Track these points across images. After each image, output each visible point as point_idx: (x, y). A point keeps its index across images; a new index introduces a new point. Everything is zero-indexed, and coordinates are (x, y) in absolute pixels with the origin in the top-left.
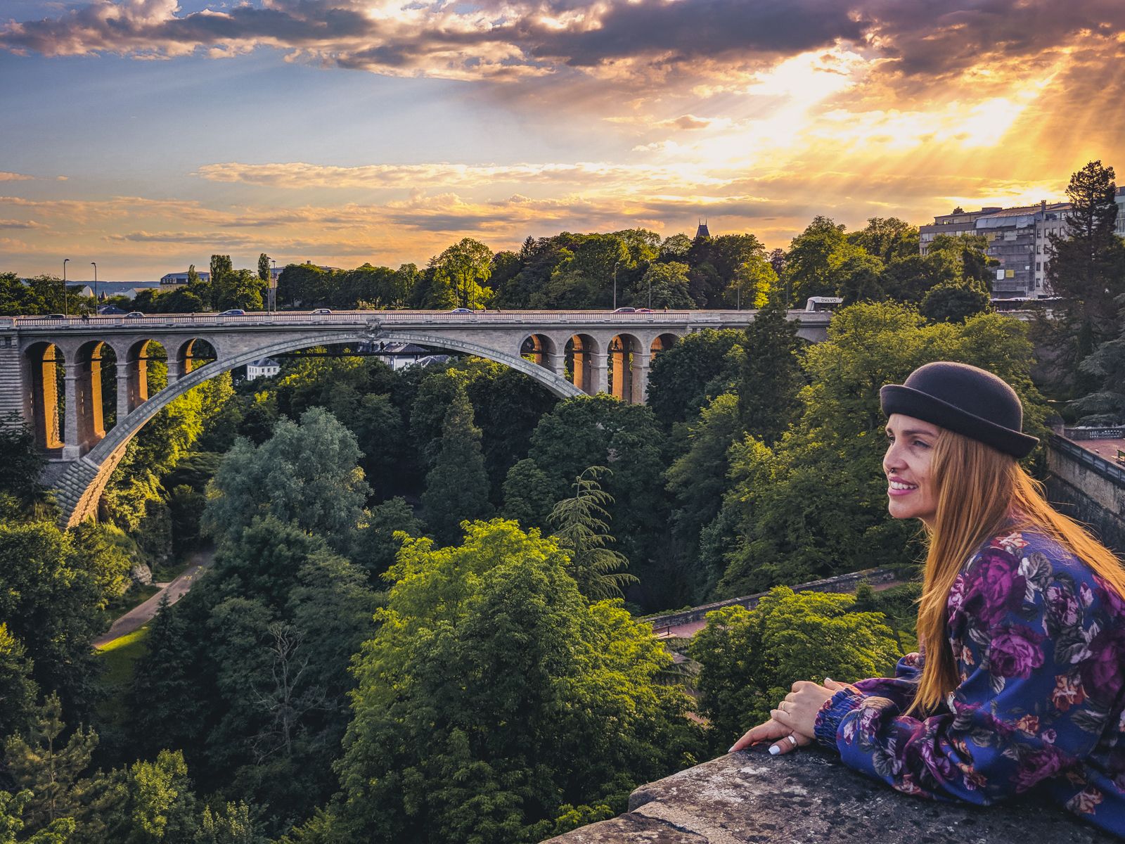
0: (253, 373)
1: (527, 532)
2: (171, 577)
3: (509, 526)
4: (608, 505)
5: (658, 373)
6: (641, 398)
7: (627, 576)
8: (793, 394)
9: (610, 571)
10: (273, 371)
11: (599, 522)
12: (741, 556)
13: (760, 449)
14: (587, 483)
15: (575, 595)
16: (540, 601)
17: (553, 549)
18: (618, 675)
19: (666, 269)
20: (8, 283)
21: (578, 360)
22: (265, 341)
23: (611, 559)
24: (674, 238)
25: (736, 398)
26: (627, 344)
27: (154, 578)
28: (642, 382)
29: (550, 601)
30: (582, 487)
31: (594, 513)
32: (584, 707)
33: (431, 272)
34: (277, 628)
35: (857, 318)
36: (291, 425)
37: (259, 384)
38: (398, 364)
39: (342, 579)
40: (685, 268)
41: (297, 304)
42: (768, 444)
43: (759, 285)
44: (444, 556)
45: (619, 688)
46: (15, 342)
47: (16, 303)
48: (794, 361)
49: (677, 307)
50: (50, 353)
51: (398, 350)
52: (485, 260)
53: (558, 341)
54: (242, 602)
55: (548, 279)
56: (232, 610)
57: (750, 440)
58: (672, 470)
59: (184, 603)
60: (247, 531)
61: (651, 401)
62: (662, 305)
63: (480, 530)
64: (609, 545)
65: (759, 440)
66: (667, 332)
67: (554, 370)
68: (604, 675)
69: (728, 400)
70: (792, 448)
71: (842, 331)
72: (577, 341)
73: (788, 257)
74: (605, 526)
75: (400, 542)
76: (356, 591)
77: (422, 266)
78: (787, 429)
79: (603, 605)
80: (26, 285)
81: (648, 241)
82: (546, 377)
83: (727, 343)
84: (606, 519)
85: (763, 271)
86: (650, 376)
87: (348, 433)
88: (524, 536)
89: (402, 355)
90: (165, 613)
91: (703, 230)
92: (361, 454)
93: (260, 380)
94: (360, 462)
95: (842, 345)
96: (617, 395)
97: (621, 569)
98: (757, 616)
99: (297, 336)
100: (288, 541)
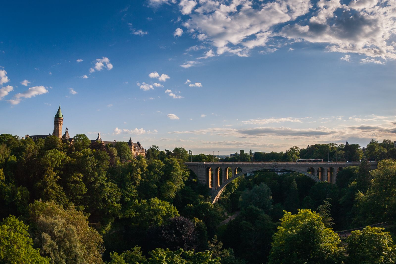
0: (248, 175)
1: (313, 212)
2: (231, 215)
3: (309, 211)
4: (330, 207)
5: (338, 177)
6: (334, 183)
7: (332, 223)
8: (369, 182)
9: (329, 222)
10: (253, 174)
11: (328, 211)
12: (355, 219)
13: (362, 194)
14: (326, 202)
15: (323, 226)
16: (316, 227)
17: (318, 216)
18: (331, 244)
19: (339, 152)
21: (320, 173)
22: (252, 168)
23: (330, 219)
24: (341, 145)
25: (356, 183)
26: (331, 170)
27: (228, 215)
28: (334, 178)
29: (318, 227)
30: (325, 203)
31: (327, 209)
33: (287, 153)
34: (253, 228)
35: (383, 163)
36: (257, 186)
37: (250, 177)
38: (279, 174)
39: (267, 219)
40: (344, 152)
41: (257, 160)
42: (363, 193)
43: (360, 156)
44: (294, 216)
45: (331, 247)
46: (204, 167)
48: (370, 174)
49: (342, 161)
50: (210, 169)
51: (279, 171)
52: (298, 150)
53: (316, 169)
54: (246, 222)
55: (313, 155)
56: (244, 223)
57: (360, 192)
58: (341, 199)
59: (234, 221)
60: (248, 208)
61: (336, 183)
62: (339, 161)
63: (302, 211)
64: (330, 216)
65: (361, 192)
66: (340, 167)
67: (315, 176)
68: (328, 244)
69: (354, 183)
70: (368, 194)
71: (380, 166)
72: (320, 169)
73: (366, 149)
74: (329, 212)
75: (284, 213)
76: (270, 222)
77: (284, 152)
78: (368, 190)
79: (328, 229)
81: (335, 146)
82: (313, 177)
83: (354, 169)
84: (329, 210)
85: (361, 152)
86: (336, 177)
87: (269, 188)
88: (312, 213)
89: (280, 172)
90: (230, 222)
91: (347, 143)
92: (272, 193)
93: (250, 176)
94: (271, 195)
95: (380, 169)
96: (329, 181)
97: (331, 221)
98: (363, 232)
99: (259, 167)
100: (256, 210)
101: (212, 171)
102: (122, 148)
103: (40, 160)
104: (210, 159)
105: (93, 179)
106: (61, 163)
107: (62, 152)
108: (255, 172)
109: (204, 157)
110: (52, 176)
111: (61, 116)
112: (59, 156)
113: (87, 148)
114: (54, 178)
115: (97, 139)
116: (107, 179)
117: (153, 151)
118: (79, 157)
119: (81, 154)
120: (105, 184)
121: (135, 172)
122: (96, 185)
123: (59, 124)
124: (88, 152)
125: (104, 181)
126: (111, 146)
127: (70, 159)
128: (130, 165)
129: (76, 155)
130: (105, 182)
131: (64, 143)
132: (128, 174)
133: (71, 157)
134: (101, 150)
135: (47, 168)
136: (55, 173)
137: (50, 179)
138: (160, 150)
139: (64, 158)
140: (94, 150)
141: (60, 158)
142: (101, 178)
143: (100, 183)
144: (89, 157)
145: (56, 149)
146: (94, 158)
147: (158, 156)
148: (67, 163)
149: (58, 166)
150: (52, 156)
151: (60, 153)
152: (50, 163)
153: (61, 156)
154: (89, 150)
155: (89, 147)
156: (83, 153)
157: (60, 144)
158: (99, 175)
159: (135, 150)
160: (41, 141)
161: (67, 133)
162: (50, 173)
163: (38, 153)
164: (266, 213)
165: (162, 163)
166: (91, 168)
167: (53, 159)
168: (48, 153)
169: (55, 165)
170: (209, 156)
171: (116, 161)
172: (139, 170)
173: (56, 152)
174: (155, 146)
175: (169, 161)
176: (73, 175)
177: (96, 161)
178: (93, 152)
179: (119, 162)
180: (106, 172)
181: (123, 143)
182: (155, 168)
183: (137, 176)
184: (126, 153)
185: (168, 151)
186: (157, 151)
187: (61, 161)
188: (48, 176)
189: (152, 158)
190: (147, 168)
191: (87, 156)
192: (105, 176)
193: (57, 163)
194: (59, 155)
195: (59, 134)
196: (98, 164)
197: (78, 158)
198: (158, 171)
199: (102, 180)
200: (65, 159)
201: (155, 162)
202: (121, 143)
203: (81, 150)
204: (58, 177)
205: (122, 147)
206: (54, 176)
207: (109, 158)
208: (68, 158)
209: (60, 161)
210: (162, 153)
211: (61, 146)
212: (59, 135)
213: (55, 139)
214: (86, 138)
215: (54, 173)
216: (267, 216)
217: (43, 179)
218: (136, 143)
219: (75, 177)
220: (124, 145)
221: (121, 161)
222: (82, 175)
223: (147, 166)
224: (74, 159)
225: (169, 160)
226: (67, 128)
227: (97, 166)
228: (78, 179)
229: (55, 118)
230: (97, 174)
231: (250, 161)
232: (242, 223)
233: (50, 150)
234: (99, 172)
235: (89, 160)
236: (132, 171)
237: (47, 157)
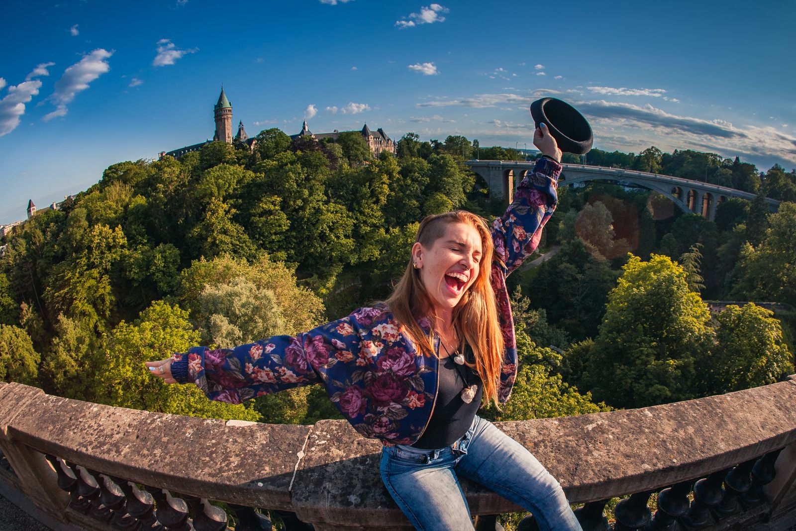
0: (576, 186)
1: (673, 262)
2: (545, 252)
3: (668, 259)
4: (701, 259)
5: (720, 210)
6: (712, 219)
7: (702, 285)
8: (764, 231)
9: (697, 282)
10: (583, 186)
11: (696, 264)
13: (751, 248)
14: (695, 249)
15: (686, 289)
16: (675, 288)
17: (681, 270)
18: (695, 320)
19: (724, 171)
20: (499, 150)
21: (691, 199)
22: (582, 175)
23: (698, 278)
24: (727, 160)
25: (745, 227)
26: (710, 197)
27: (540, 252)
28: (713, 213)
29: (678, 289)
30: (693, 250)
31: (696, 261)
32: (682, 327)
33: (640, 157)
34: (579, 276)
36: (590, 206)
37: (577, 190)
38: (627, 189)
39: (602, 263)
40: (731, 172)
41: (592, 162)
42: (754, 247)
43: (756, 184)
44: (644, 264)
45: (694, 324)
46: (501, 169)
47: (501, 156)
48: (766, 218)
49: (727, 186)
50: (511, 173)
51: (627, 184)
52: (659, 155)
53: (685, 191)
54: (568, 265)
55: (682, 166)
56: (565, 267)
57: (748, 244)
58: (720, 249)
59: (550, 261)
60: (572, 241)
61: (716, 220)
62: (722, 185)
63: (657, 258)
64: (698, 273)
65: (751, 245)
66: (724, 195)
67: (683, 202)
68: (690, 319)
69: (742, 226)
70: (761, 251)
72: (692, 192)
74: (698, 266)
75: (630, 257)
76: (607, 269)
77: (637, 154)
78: (760, 243)
79: (693, 294)
80: (504, 151)
81: (718, 159)
82: (680, 204)
83: (744, 205)
84: (698, 263)
85: (757, 179)
86: (717, 211)
87: (609, 212)
88: (671, 263)
89: (628, 186)
90: (543, 264)
91: (737, 159)
92: (613, 221)
93: (578, 188)
94: (612, 224)
96: (704, 215)
97: (700, 282)
98: (742, 311)
99: (593, 175)
100: (585, 247)
101: (514, 176)
102: (351, 143)
103: (195, 189)
104: (510, 156)
105: (299, 202)
106: (237, 185)
107: (237, 165)
108: (587, 182)
109: (500, 152)
110: (221, 212)
111: (226, 104)
112: (231, 174)
113: (285, 151)
114: (226, 214)
115: (302, 132)
116: (326, 198)
117: (408, 144)
118: (270, 170)
119: (274, 162)
120: (324, 208)
121: (377, 182)
122: (305, 211)
123: (225, 119)
124: (286, 158)
125: (321, 203)
126: (330, 141)
127: (253, 175)
128: (368, 171)
129: (264, 167)
130: (323, 205)
131: (238, 149)
132: (365, 186)
133: (255, 172)
134: (312, 150)
135: (210, 199)
136: (227, 204)
137: (217, 218)
138: (421, 140)
139: (241, 175)
140: (299, 153)
141: (234, 177)
142: (314, 198)
143: (314, 208)
144: (289, 165)
145: (223, 164)
146: (299, 166)
147: (418, 150)
148: (248, 183)
149: (231, 191)
150: (218, 176)
151: (232, 168)
152: (215, 190)
153: (236, 173)
154: (289, 153)
155: (288, 148)
156: (278, 160)
157: (230, 153)
158: (311, 194)
159: (376, 143)
160: (193, 156)
161: (242, 131)
162: (216, 207)
163: (189, 178)
164: (602, 252)
165: (425, 163)
166: (295, 184)
167: (220, 181)
168: (209, 173)
169: (226, 191)
170: (509, 150)
171: (341, 166)
172: (385, 178)
173: (225, 168)
174: (412, 135)
175: (438, 159)
176: (262, 201)
177: (303, 171)
178: (296, 155)
179: (346, 166)
180: (323, 188)
181: (352, 133)
182: (415, 173)
183: (381, 188)
184: (358, 150)
185: (435, 141)
186: (416, 142)
187: (235, 181)
188: (213, 214)
189: (406, 155)
190: (399, 173)
191: (286, 164)
192: (323, 194)
193: (228, 188)
194: (232, 172)
195: (227, 136)
196: (308, 176)
197: (268, 172)
198: (419, 177)
199: (318, 201)
200: (244, 176)
201: (414, 161)
202: (349, 134)
203: (273, 156)
204: (233, 211)
205: (350, 140)
206: (225, 211)
207: (328, 162)
208: (250, 174)
209: (233, 182)
210: (425, 145)
211: (234, 156)
212: (227, 138)
213: (220, 146)
214: (281, 134)
215: (225, 206)
216: (602, 258)
217: (203, 220)
218: (376, 130)
219: (266, 204)
220: (354, 137)
221: (350, 165)
222: (278, 199)
223: (399, 169)
224: (260, 174)
225: (438, 157)
226: (241, 123)
227: (307, 179)
228: (272, 207)
229: (216, 111)
230: (306, 192)
231: (578, 163)
232: (562, 266)
233: (212, 167)
234: (311, 189)
235: (290, 170)
236: (371, 181)
237: (207, 181)
